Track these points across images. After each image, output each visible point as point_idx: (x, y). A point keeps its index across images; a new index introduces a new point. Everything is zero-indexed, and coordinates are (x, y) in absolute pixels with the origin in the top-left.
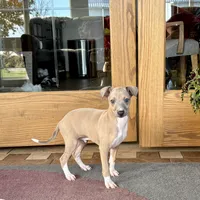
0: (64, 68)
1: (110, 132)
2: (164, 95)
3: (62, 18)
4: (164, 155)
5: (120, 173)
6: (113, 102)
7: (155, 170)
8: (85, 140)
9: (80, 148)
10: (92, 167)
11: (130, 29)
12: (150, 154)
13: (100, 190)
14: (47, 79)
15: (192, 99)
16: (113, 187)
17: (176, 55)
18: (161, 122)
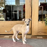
0: (13, 17)
1: (25, 30)
2: (38, 22)
3: (13, 5)
4: (38, 37)
5: (27, 41)
6: (26, 22)
7: (35, 40)
8: (19, 32)
9: (17, 34)
10: (20, 39)
11: (30, 6)
12: (34, 37)
13: (22, 44)
14: (9, 20)
15: (45, 23)
16: (25, 44)
17: (41, 14)
18: (37, 29)
